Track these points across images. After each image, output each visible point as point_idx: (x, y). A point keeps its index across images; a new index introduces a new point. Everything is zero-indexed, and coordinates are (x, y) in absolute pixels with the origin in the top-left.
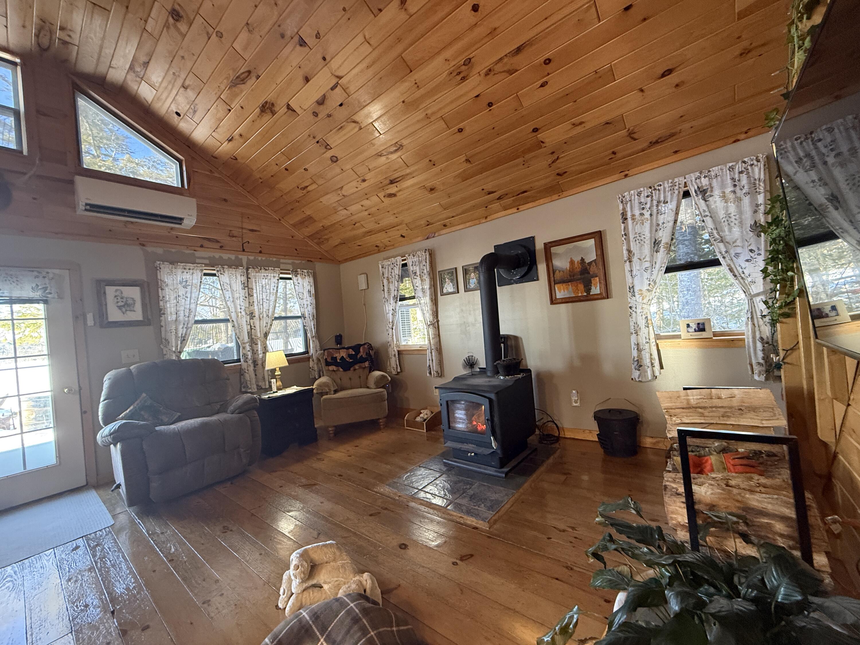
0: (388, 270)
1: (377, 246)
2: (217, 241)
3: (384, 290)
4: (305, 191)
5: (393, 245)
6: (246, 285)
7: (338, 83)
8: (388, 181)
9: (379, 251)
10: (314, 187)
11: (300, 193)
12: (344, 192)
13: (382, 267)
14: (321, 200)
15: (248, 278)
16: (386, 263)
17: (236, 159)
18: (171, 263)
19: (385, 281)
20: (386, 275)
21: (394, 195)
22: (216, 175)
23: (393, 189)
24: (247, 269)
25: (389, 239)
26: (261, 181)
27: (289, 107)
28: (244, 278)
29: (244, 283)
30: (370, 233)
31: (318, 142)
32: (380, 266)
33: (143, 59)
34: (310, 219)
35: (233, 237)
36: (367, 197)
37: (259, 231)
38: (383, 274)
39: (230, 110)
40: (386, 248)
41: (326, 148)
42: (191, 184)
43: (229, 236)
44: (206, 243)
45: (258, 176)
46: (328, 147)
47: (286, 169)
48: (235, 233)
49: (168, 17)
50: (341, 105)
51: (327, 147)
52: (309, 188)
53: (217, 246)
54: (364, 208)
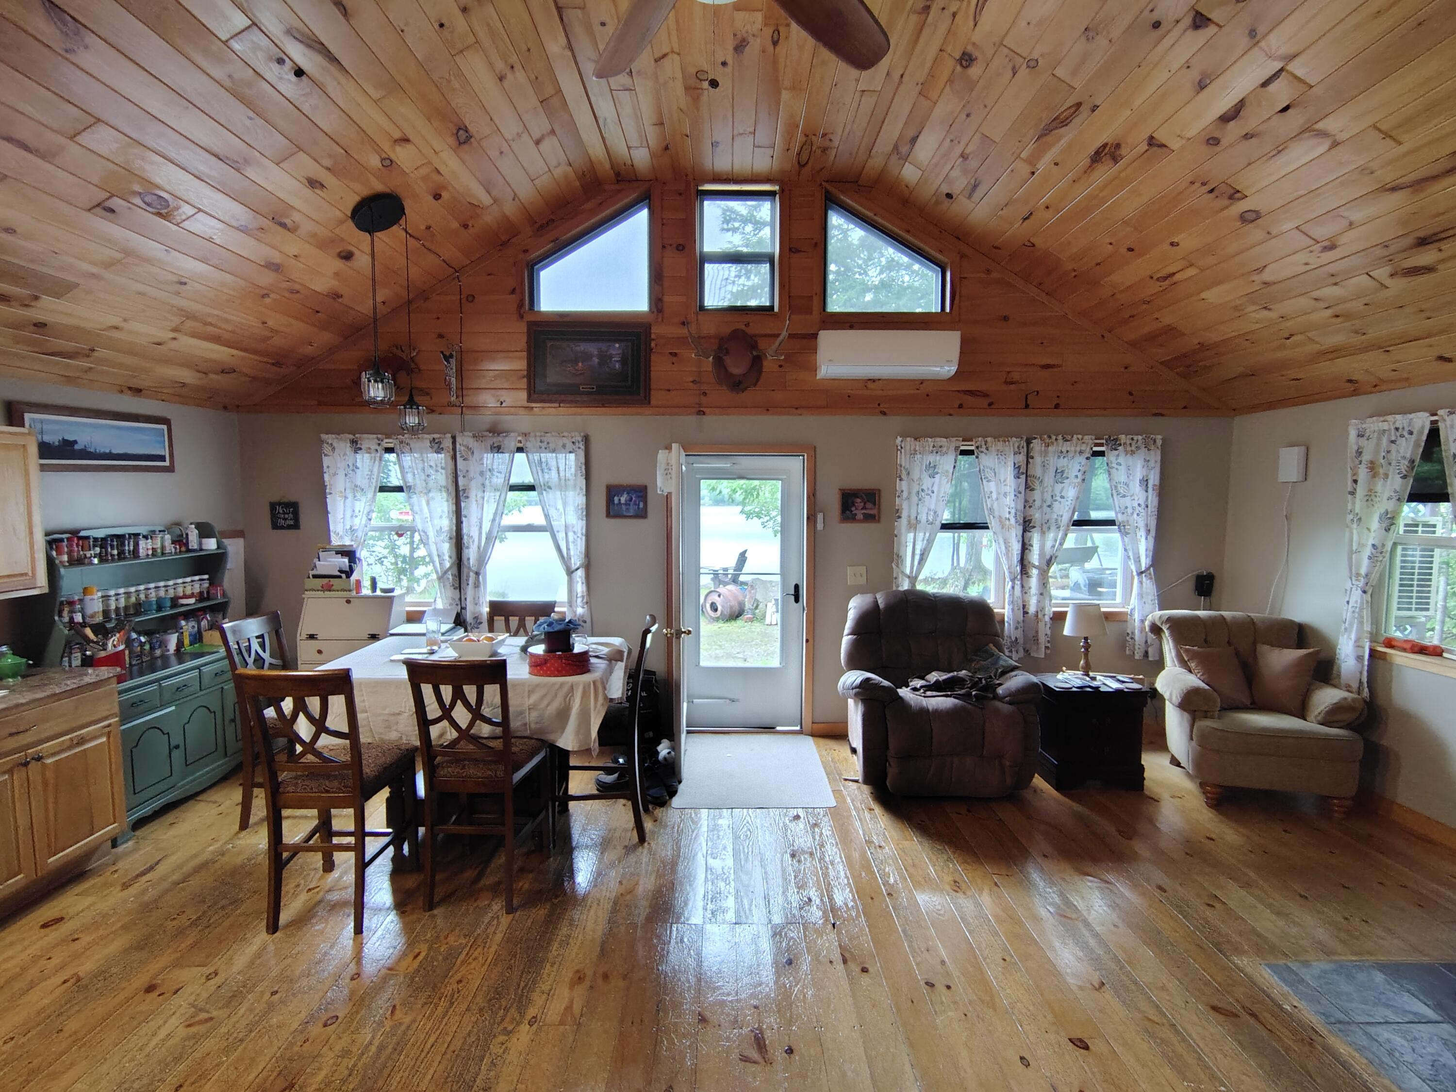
0: (1378, 444)
1: (1350, 381)
2: (986, 395)
3: (1353, 493)
4: (1167, 282)
5: (1407, 379)
6: (1023, 470)
7: (1282, 70)
8: (1409, 241)
9: (1355, 393)
10: (1191, 272)
11: (1154, 287)
12: (1266, 276)
13: (1360, 436)
14: (1203, 295)
15: (1029, 457)
16: (1374, 425)
17: (1034, 245)
18: (916, 439)
19: (1363, 473)
20: (1366, 457)
21: (1429, 269)
22: (995, 275)
23: (1426, 257)
24: (1029, 442)
25: (1394, 366)
26: (1074, 274)
27: (1152, 141)
28: (1022, 458)
29: (1019, 467)
30: (1334, 353)
31: (1212, 191)
32: (1353, 433)
33: (911, 133)
34: (1171, 331)
35: (1012, 383)
36: (1333, 280)
37: (1058, 366)
38: (1359, 453)
39: (1033, 173)
40: (1377, 386)
41: (1231, 197)
42: (956, 302)
43: (1006, 383)
44: (969, 400)
45: (1070, 268)
46: (1238, 195)
47: (1130, 250)
48: (1016, 376)
49: (955, 67)
50: (1286, 109)
51: (1235, 195)
52: (1177, 277)
53: (985, 402)
54: (1323, 305)
